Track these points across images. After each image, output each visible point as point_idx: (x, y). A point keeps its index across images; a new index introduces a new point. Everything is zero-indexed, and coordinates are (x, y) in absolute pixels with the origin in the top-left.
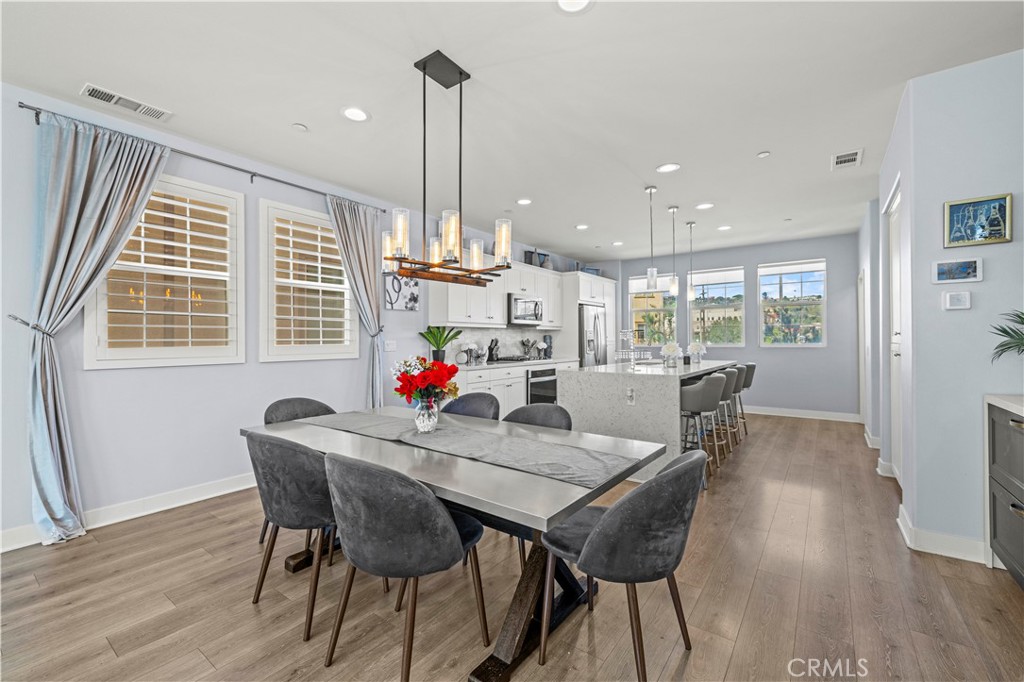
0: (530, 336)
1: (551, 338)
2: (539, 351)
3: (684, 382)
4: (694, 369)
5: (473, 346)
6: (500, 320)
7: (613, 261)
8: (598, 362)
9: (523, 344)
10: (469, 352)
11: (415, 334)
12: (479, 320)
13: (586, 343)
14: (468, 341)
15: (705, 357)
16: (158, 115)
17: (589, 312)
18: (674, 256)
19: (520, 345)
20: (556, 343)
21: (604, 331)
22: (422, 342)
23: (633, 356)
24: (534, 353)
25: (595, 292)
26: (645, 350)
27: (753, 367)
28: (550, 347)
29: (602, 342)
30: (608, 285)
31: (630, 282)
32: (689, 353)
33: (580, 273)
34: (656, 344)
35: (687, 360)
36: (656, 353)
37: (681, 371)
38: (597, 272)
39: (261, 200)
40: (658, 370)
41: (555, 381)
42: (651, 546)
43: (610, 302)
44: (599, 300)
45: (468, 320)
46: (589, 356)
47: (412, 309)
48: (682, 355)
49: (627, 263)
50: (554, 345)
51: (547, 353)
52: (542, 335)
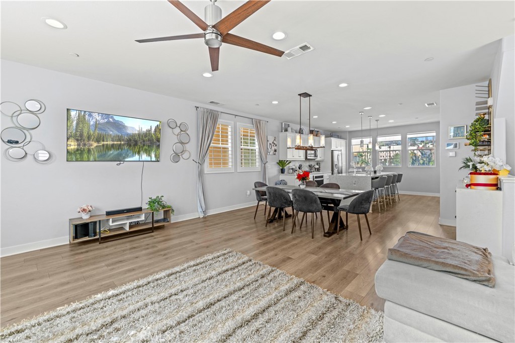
0: (313, 163)
1: (320, 164)
2: (315, 169)
3: (373, 179)
4: (378, 175)
5: (294, 167)
6: (303, 158)
7: (345, 132)
8: (339, 173)
9: (310, 166)
10: (292, 169)
11: (275, 163)
12: (296, 158)
13: (334, 166)
14: (291, 165)
15: (382, 171)
16: (217, 103)
17: (335, 153)
18: (370, 130)
19: (308, 167)
20: (322, 165)
21: (341, 161)
22: (277, 166)
23: (355, 170)
24: (314, 169)
25: (338, 145)
26: (359, 168)
27: (402, 175)
28: (320, 167)
29: (340, 165)
30: (343, 142)
31: (352, 140)
32: (376, 169)
33: (332, 138)
34: (363, 165)
35: (375, 172)
36: (363, 169)
37: (373, 175)
38: (338, 137)
39: (237, 123)
40: (364, 175)
41: (323, 180)
42: (362, 206)
43: (343, 149)
44: (339, 148)
45: (293, 158)
46: (336, 170)
47: (275, 154)
48: (373, 170)
49: (350, 132)
50: (321, 166)
51: (318, 170)
52: (316, 163)
